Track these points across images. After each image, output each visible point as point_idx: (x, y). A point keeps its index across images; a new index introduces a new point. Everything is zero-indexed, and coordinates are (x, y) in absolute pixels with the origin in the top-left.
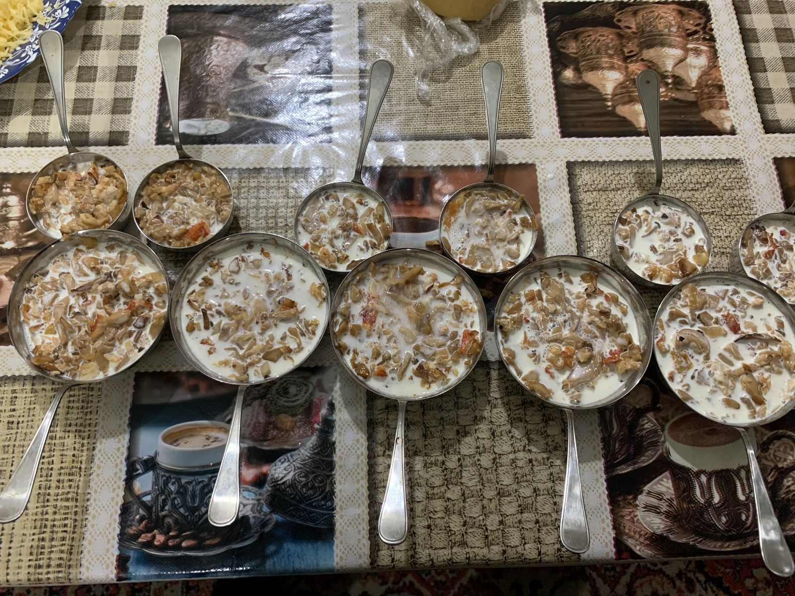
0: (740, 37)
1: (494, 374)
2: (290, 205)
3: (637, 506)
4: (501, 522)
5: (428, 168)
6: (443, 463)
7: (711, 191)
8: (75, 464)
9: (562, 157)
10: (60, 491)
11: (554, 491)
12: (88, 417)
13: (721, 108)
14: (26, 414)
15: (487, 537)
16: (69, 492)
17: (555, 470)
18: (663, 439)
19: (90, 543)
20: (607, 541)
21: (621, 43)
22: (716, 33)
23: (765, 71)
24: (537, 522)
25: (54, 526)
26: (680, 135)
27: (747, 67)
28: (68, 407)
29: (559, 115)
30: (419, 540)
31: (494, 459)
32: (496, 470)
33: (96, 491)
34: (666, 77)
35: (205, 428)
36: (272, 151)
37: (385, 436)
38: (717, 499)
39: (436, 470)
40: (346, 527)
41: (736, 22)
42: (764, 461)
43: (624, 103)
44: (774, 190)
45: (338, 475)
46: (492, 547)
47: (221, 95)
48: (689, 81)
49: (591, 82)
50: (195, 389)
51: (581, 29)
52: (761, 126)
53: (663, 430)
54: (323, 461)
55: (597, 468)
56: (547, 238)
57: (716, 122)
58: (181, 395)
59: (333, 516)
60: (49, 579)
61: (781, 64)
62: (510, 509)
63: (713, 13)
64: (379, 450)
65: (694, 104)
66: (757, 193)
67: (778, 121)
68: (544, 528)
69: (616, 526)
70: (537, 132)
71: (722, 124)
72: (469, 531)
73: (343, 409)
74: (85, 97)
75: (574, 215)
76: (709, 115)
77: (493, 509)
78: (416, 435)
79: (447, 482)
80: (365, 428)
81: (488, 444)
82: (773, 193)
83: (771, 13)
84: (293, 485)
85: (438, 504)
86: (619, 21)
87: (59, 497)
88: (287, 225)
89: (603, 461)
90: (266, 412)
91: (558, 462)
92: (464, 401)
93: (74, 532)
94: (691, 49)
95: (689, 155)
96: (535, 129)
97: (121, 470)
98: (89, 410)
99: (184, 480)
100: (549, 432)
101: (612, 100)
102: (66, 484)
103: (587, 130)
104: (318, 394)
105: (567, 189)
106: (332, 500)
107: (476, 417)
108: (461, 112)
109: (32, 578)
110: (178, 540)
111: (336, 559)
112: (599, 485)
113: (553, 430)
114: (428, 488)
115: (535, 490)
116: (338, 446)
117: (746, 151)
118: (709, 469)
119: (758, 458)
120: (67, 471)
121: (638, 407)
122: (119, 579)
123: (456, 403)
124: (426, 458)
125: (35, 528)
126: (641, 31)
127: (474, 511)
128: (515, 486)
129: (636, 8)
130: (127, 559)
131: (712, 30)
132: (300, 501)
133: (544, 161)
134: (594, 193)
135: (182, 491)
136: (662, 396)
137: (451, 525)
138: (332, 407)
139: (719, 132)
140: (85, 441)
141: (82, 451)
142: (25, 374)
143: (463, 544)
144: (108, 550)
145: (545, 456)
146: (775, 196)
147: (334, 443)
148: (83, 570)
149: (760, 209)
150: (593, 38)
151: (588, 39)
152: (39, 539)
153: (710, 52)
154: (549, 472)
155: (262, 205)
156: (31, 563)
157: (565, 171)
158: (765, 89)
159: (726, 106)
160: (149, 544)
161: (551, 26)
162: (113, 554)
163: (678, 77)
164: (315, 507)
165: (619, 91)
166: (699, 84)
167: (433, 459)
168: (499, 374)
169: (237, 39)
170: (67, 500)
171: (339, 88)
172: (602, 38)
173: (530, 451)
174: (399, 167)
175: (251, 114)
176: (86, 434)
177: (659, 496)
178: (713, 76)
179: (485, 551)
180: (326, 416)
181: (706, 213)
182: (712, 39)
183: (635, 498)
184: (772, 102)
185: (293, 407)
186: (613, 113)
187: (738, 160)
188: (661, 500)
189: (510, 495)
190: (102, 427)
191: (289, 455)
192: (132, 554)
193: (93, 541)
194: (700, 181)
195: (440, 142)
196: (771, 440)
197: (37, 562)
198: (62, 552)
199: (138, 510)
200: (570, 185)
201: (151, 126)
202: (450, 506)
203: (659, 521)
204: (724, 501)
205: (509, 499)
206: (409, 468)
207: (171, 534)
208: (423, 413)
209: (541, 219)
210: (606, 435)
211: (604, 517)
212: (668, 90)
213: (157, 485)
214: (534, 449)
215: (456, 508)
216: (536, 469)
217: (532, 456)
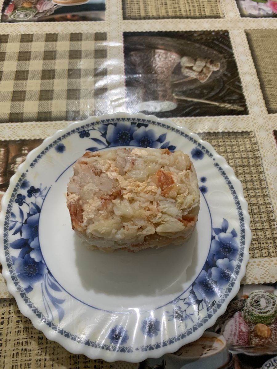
47: (167, 86)
74: (74, 88)
191: (272, 360)
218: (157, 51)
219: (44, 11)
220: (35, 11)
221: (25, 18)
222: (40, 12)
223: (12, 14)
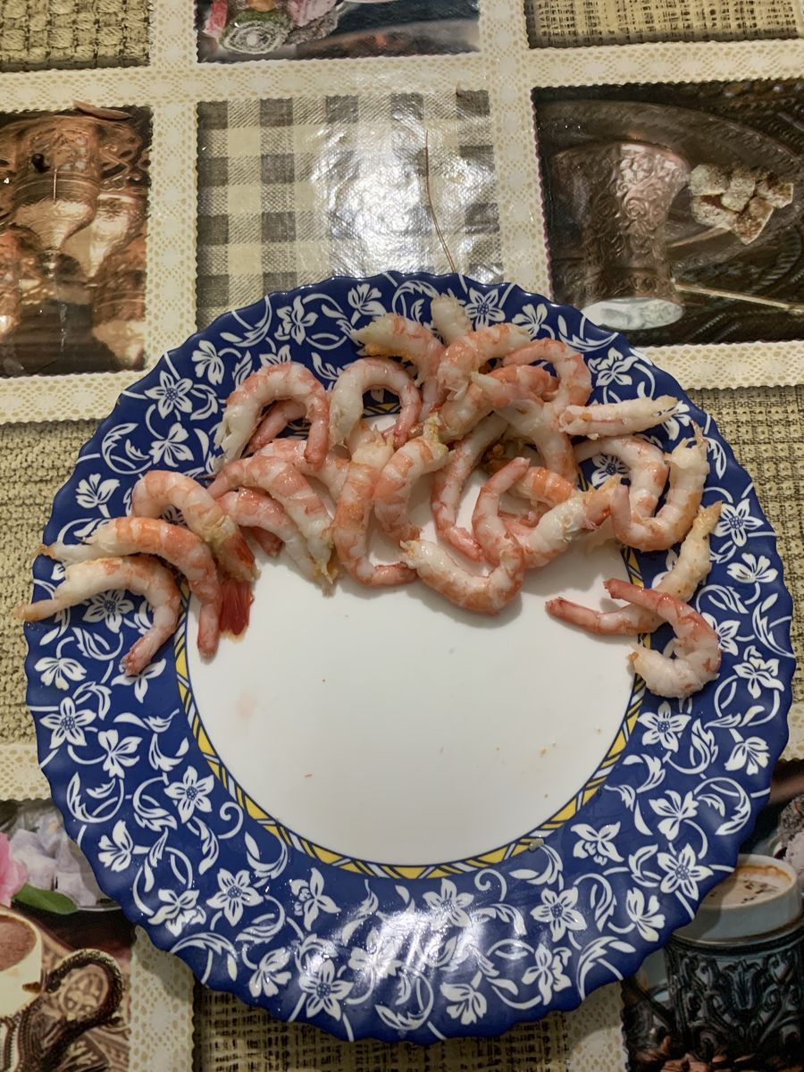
25: (512, 1050)
35: (742, 867)
47: (655, 254)
99: (722, 963)
125: (480, 1054)
135: (722, 984)
155: (765, 455)
169: (664, 148)
175: (714, 288)
199: (650, 1018)
207: (715, 1060)
213: (676, 973)
218: (625, 148)
219: (312, 21)
220: (285, 24)
221: (263, 46)
222: (301, 25)
223: (226, 35)
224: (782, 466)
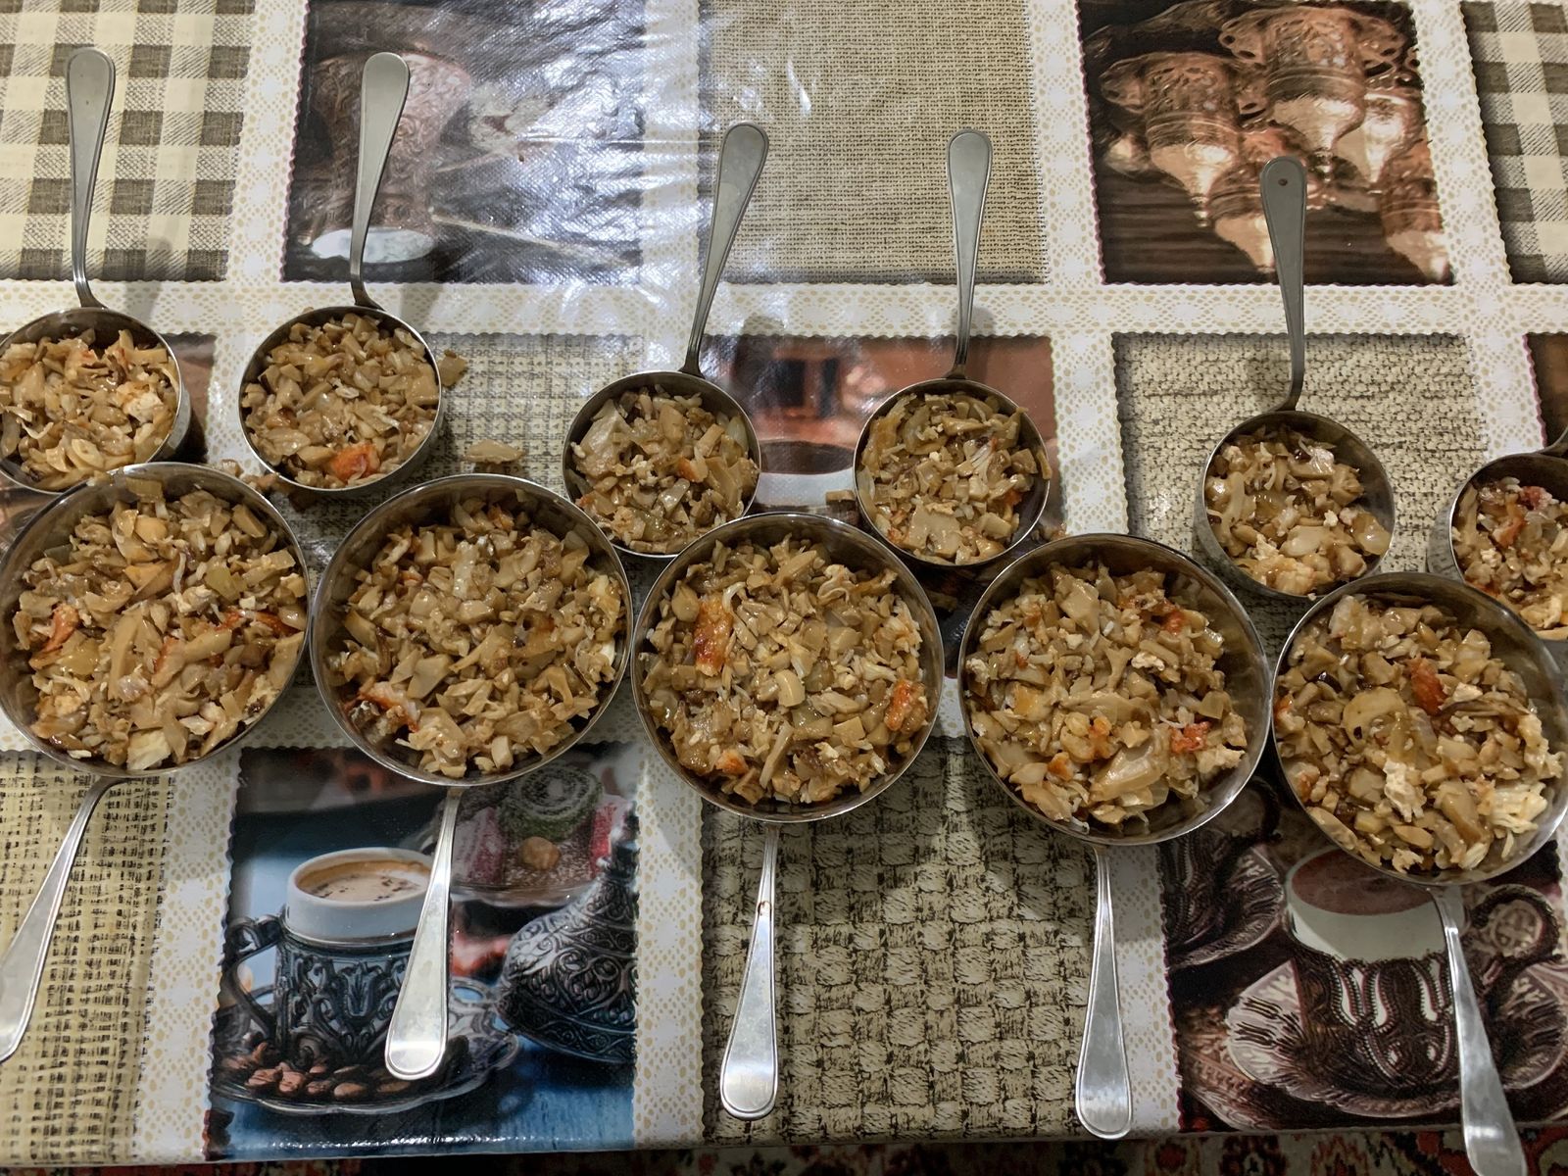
0: (1472, 79)
1: (955, 764)
2: (555, 411)
3: (1226, 1028)
4: (961, 1057)
5: (834, 340)
6: (851, 939)
7: (1400, 399)
8: (122, 931)
9: (1103, 325)
10: (93, 983)
11: (1066, 997)
12: (147, 837)
13: (1427, 228)
14: (24, 830)
15: (931, 1086)
16: (110, 986)
17: (1068, 956)
18: (1281, 898)
19: (153, 1086)
20: (1165, 1095)
21: (1232, 88)
22: (1423, 71)
23: (1520, 152)
24: (1031, 1057)
25: (82, 1051)
26: (1342, 283)
27: (1483, 143)
28: (108, 817)
29: (1101, 236)
30: (800, 1090)
31: (951, 933)
32: (953, 955)
33: (164, 985)
34: (1320, 161)
35: (381, 862)
36: (519, 298)
37: (738, 884)
38: (1381, 1017)
39: (837, 953)
40: (656, 1062)
41: (1466, 48)
42: (1477, 945)
43: (1233, 215)
44: (1524, 400)
45: (644, 957)
46: (942, 1105)
47: (415, 179)
48: (1362, 170)
49: (1168, 170)
50: (360, 784)
51: (1151, 56)
52: (1507, 268)
53: (1283, 881)
54: (614, 932)
55: (1151, 953)
56: (1069, 490)
57: (1415, 258)
58: (334, 796)
59: (631, 1041)
60: (72, 1155)
61: (1552, 138)
62: (979, 1030)
63: (1419, 27)
64: (725, 911)
65: (1373, 219)
66: (1491, 408)
67: (1539, 257)
68: (1044, 1070)
69: (1185, 1068)
70: (1055, 270)
71: (1428, 261)
72: (897, 1072)
73: (655, 829)
74: (137, 176)
75: (1123, 444)
76: (1401, 242)
77: (946, 1032)
78: (799, 883)
79: (857, 977)
80: (698, 868)
81: (939, 902)
82: (1523, 407)
83: (1537, 30)
84: (553, 978)
85: (839, 1020)
86: (1230, 40)
87: (92, 996)
88: (547, 453)
89: (1163, 939)
90: (502, 833)
91: (1076, 941)
92: (894, 817)
93: (121, 1065)
94: (1373, 104)
95: (1359, 325)
96: (1051, 265)
97: (213, 944)
98: (149, 823)
99: (339, 965)
100: (1060, 880)
101: (1208, 206)
102: (106, 969)
103: (1154, 267)
104: (605, 798)
105: (1112, 390)
106: (630, 1009)
107: (917, 849)
108: (904, 225)
109: (40, 1152)
110: (326, 1083)
111: (638, 1125)
112: (1154, 985)
113: (1069, 877)
114: (819, 989)
115: (1028, 995)
116: (643, 903)
117: (1472, 318)
118: (1369, 959)
119: (1465, 940)
120: (108, 944)
121: (1235, 833)
122: (211, 1156)
123: (878, 822)
124: (816, 929)
125: (44, 1055)
126: (1273, 62)
127: (908, 1034)
128: (990, 987)
129: (1265, 12)
130: (227, 1118)
131: (1416, 63)
132: (569, 1010)
133: (1068, 333)
134: (1166, 400)
135: (335, 987)
136: (1284, 812)
137: (863, 1061)
138: (632, 823)
139: (1421, 279)
140: (142, 886)
141: (136, 904)
142: (20, 748)
143: (886, 1097)
144: (188, 1101)
145: (1050, 927)
146: (1525, 414)
147: (636, 897)
148: (139, 1138)
149: (1494, 438)
150: (1175, 74)
151: (1165, 76)
152: (52, 1078)
153: (1411, 110)
154: (1056, 959)
155: (497, 411)
156: (36, 1124)
157: (1110, 352)
158: (1516, 191)
159: (1437, 225)
160: (270, 1091)
161: (1090, 47)
162: (198, 1110)
163: (1343, 161)
164: (596, 1022)
165: (1223, 188)
166: (1386, 178)
167: (830, 931)
168: (966, 763)
169: (450, 61)
170: (108, 1001)
171: (656, 170)
172: (1193, 77)
173: (1021, 918)
174: (776, 338)
175: (476, 219)
176: (144, 871)
177: (1270, 1010)
178: (1414, 162)
179: (928, 1111)
180: (620, 842)
181: (1387, 446)
182: (1416, 83)
183: (1223, 1014)
184: (1531, 218)
185: (556, 823)
186: (1209, 235)
187: (1456, 337)
188: (1272, 1017)
189: (979, 1003)
190: (176, 858)
191: (546, 918)
192: (235, 1109)
193: (158, 1082)
194: (1378, 378)
195: (859, 288)
196: (1492, 904)
197: (50, 1123)
198: (98, 1103)
199: (247, 1023)
200: (1117, 382)
201: (272, 241)
202: (862, 1023)
203: (1269, 1058)
204: (1396, 1022)
205: (976, 1011)
206: (784, 947)
207: (313, 1070)
208: (814, 840)
209: (1057, 451)
210: (1172, 889)
211: (1160, 1048)
212: (1321, 189)
213: (286, 974)
214: (1028, 914)
215: (874, 1029)
216: (1031, 953)
217: (1026, 928)
218: (406, 57)
224: (514, 423)
